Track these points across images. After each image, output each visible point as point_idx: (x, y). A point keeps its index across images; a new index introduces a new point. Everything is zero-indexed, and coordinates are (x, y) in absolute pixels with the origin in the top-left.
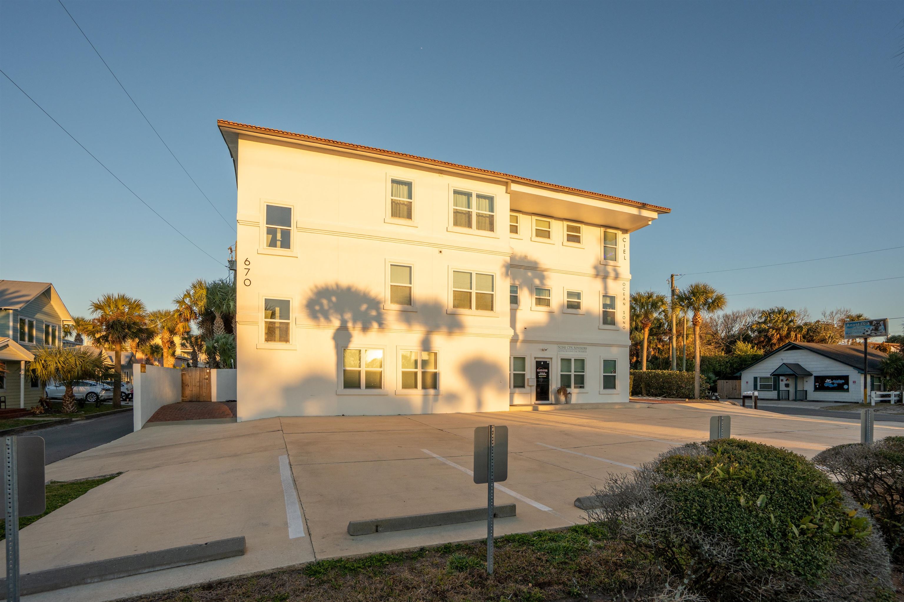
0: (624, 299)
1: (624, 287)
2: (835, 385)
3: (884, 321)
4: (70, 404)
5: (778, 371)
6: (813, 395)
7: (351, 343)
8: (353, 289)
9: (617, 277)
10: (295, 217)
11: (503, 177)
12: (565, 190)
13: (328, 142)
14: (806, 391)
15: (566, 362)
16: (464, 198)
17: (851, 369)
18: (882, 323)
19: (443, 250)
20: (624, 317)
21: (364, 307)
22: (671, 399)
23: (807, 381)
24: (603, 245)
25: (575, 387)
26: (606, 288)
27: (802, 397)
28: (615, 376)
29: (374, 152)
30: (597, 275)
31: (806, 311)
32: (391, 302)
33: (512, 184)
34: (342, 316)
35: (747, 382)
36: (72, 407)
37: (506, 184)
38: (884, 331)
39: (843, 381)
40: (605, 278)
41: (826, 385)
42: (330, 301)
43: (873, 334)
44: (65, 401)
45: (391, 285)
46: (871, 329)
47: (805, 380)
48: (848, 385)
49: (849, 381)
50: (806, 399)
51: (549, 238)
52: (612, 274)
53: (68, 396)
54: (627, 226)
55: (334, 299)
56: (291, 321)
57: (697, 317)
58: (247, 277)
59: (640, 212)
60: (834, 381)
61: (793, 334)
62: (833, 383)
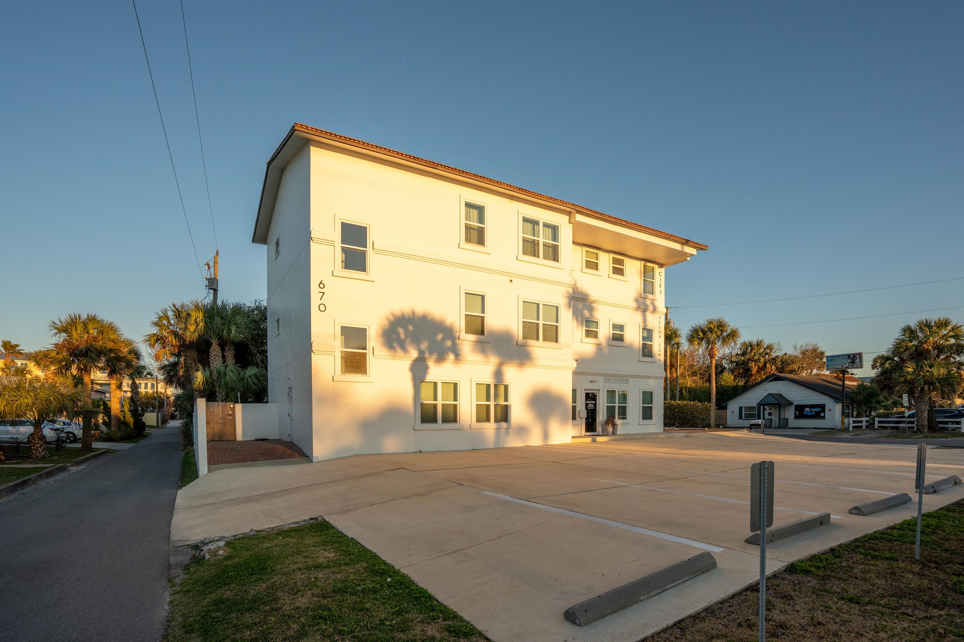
0: (660, 332)
1: (660, 320)
2: (813, 413)
3: (860, 355)
4: (40, 447)
5: (764, 400)
6: (793, 422)
7: (427, 375)
8: (429, 318)
9: (655, 310)
10: (371, 237)
11: (570, 207)
12: (623, 223)
13: (409, 157)
14: (787, 419)
15: (611, 393)
16: (530, 226)
17: (828, 398)
18: (858, 356)
19: (514, 279)
20: (660, 350)
21: (440, 337)
22: (684, 428)
23: (788, 410)
24: (643, 278)
25: (619, 419)
26: (645, 321)
27: (783, 425)
28: (651, 407)
29: (454, 172)
30: (638, 308)
31: (779, 344)
32: (466, 332)
33: (577, 215)
34: (418, 346)
35: (733, 412)
36: (43, 451)
37: (569, 214)
38: (859, 364)
39: (821, 409)
40: (644, 311)
41: (805, 413)
42: (406, 330)
43: (850, 366)
44: (34, 443)
45: (466, 315)
46: (849, 362)
47: (787, 408)
48: (824, 413)
49: (826, 410)
50: (787, 426)
51: (597, 269)
52: (651, 308)
53: (38, 438)
54: (663, 261)
55: (411, 328)
56: (369, 352)
57: (714, 350)
58: (321, 302)
59: (683, 248)
60: (812, 409)
61: (768, 365)
62: (811, 412)
